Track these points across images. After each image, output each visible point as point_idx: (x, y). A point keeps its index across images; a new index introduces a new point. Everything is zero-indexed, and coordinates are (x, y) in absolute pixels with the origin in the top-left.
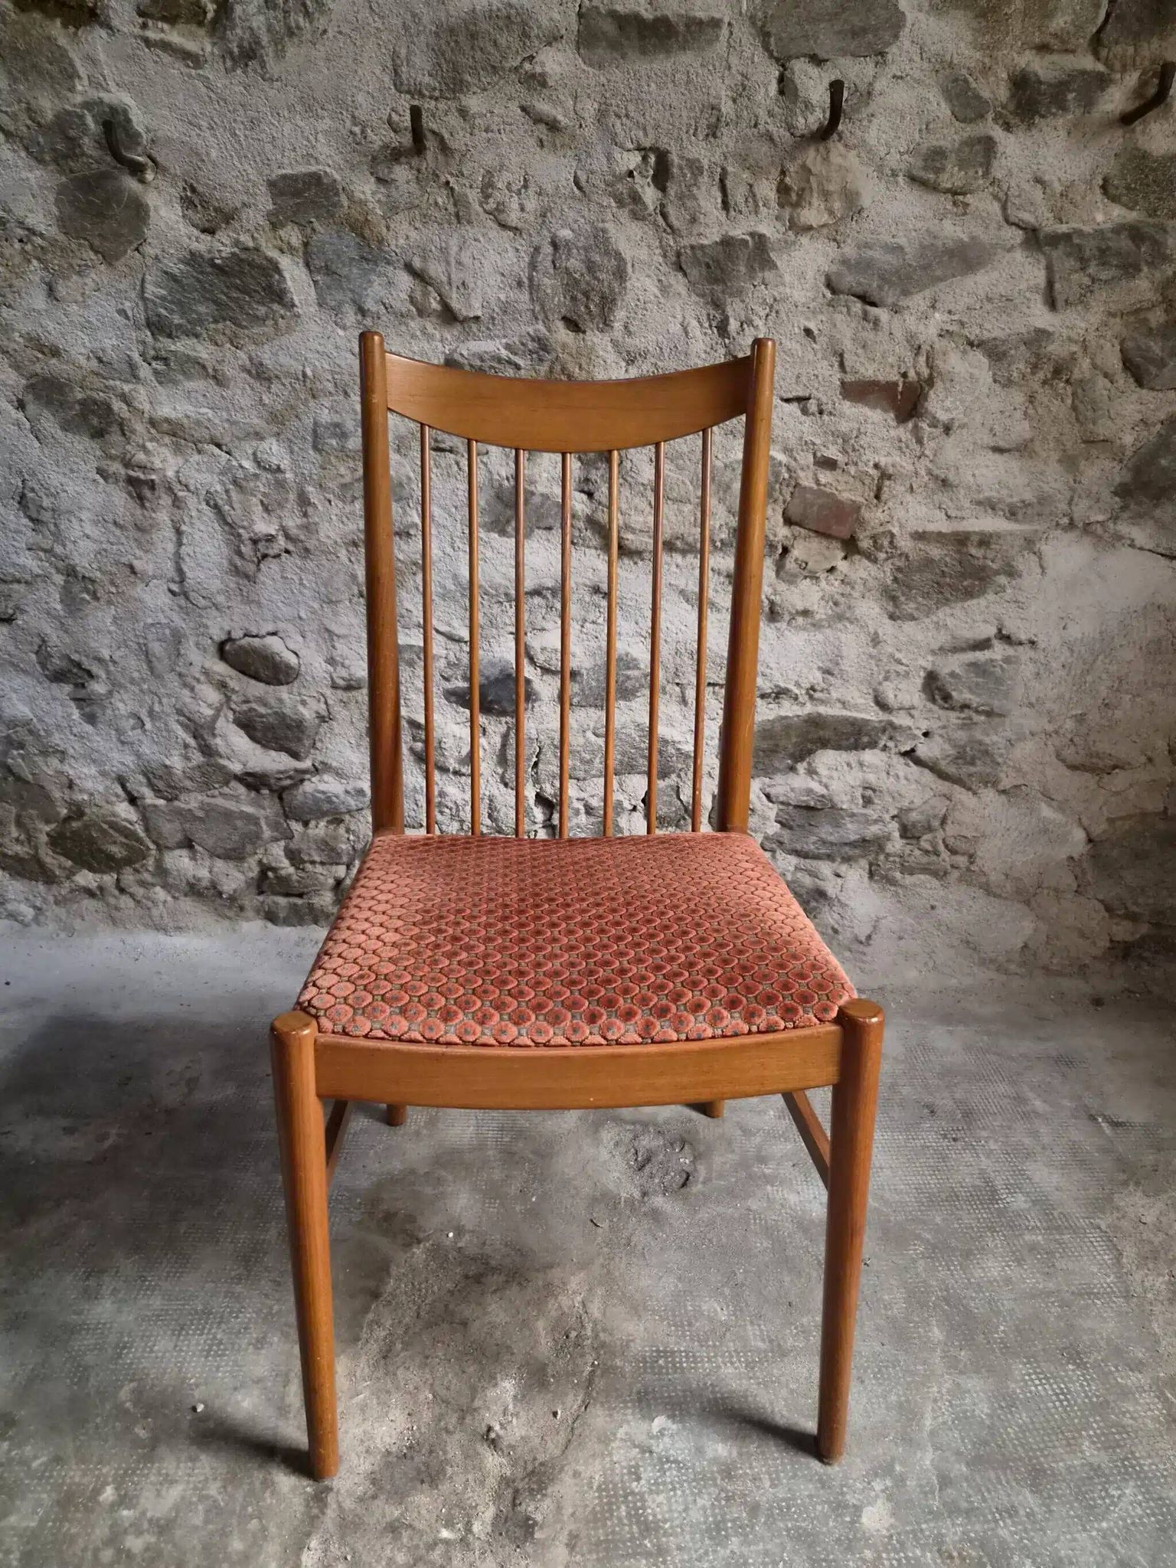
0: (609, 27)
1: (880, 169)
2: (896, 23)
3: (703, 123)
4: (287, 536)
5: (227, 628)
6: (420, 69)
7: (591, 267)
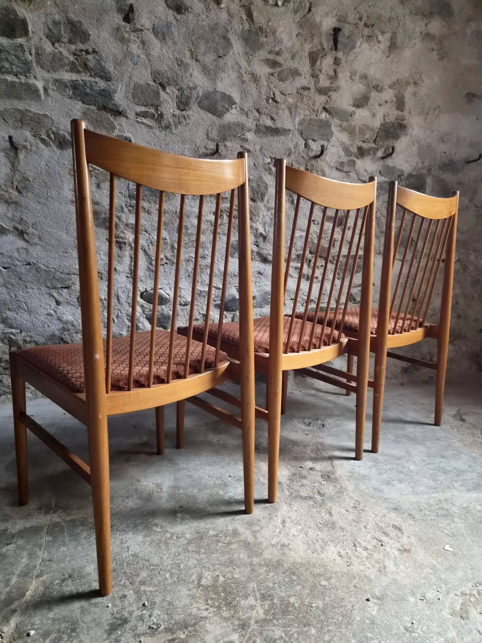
0: (264, 129)
1: (329, 166)
2: (332, 133)
3: (287, 153)
4: (167, 259)
5: (145, 288)
6: (214, 134)
7: (259, 186)
